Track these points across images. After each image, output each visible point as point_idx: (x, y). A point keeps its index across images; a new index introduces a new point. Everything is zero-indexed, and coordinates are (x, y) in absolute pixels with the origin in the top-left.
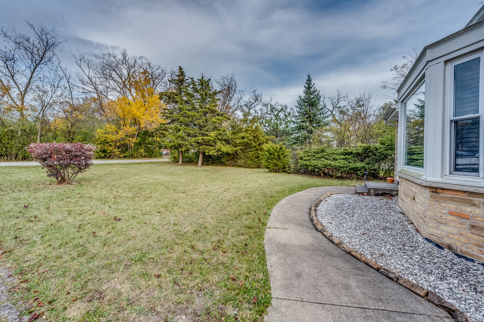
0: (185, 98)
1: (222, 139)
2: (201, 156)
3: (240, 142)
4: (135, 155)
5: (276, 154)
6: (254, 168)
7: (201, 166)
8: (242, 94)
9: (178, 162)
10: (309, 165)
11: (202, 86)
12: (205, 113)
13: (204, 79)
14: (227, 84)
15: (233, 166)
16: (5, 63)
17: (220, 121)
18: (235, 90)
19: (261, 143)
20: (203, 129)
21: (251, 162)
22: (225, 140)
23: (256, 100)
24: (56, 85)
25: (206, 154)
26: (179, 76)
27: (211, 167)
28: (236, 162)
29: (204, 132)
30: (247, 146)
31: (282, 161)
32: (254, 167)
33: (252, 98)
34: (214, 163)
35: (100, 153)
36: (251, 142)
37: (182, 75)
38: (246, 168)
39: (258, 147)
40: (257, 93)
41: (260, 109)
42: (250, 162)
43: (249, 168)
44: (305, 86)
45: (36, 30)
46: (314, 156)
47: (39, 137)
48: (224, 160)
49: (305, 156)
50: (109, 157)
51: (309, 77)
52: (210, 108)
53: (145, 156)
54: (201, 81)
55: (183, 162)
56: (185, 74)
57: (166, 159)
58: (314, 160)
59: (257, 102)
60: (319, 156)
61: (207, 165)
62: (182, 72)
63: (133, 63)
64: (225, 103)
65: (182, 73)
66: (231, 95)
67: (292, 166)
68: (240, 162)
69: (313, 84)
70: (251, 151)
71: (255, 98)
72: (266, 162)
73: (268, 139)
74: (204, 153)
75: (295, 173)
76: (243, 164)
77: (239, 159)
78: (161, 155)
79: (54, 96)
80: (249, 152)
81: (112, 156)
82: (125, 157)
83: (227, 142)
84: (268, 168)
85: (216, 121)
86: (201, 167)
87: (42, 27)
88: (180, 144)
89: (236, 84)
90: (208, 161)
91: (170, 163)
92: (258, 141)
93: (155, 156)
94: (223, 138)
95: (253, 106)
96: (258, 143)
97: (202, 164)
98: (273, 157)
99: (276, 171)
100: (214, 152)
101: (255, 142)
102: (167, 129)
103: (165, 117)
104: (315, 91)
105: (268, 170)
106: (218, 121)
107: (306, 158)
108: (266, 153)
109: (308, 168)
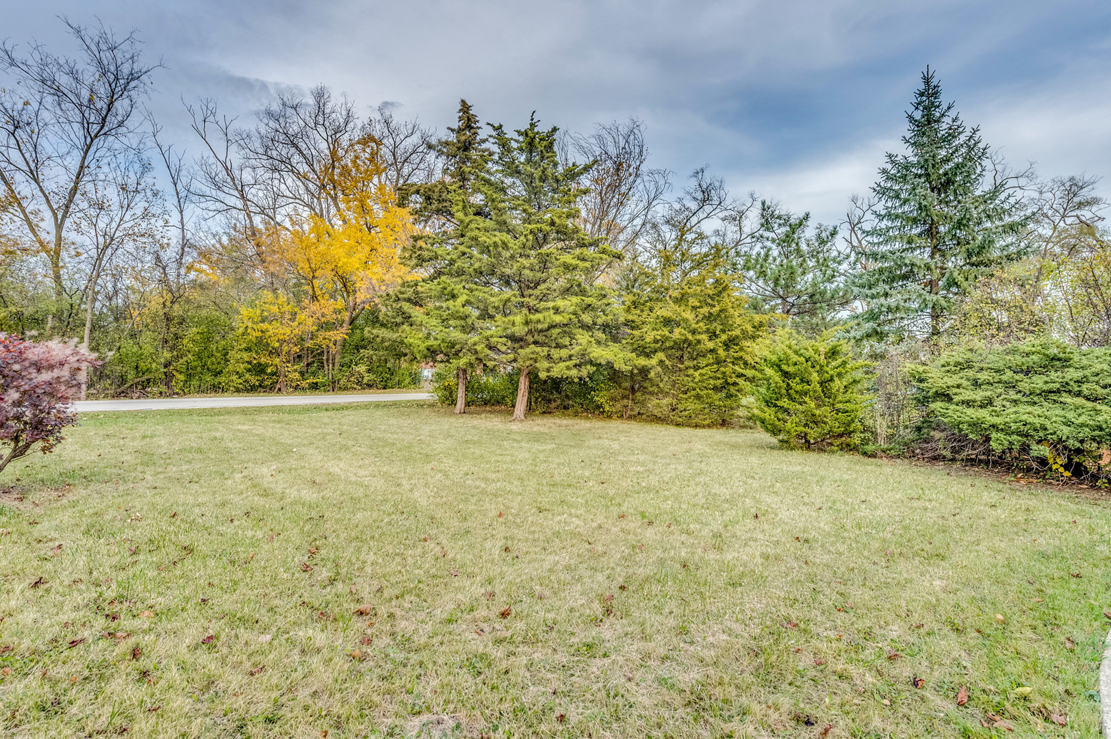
0: (478, 199)
1: (595, 324)
2: (523, 384)
3: (659, 338)
4: (341, 382)
5: (815, 377)
6: (709, 426)
7: (523, 417)
8: (661, 182)
9: (453, 403)
10: (993, 426)
11: (531, 152)
12: (541, 240)
13: (536, 130)
14: (612, 151)
15: (630, 417)
16: (13, 134)
17: (588, 264)
18: (638, 169)
19: (737, 337)
20: (530, 291)
21: (700, 407)
22: (605, 327)
23: (706, 200)
24: (131, 188)
25: (543, 375)
26: (459, 131)
27: (558, 421)
28: (643, 403)
29: (532, 302)
30: (682, 351)
31: (838, 406)
32: (706, 422)
33: (688, 197)
34: (566, 408)
35: (247, 376)
36: (699, 337)
37: (469, 127)
38: (678, 425)
39: (722, 353)
40: (707, 179)
41: (717, 233)
42: (692, 406)
43: (689, 426)
44: (910, 117)
45: (88, 41)
46: (1010, 386)
47: (87, 331)
48: (601, 398)
49: (958, 386)
50: (271, 389)
51: (927, 81)
52: (557, 221)
53: (370, 386)
54: (527, 135)
55: (468, 404)
56: (478, 125)
57: (424, 395)
58: (1015, 402)
59: (708, 208)
60: (1039, 382)
61: (544, 413)
62: (469, 119)
63: (342, 120)
64: (605, 213)
65: (468, 121)
66: (623, 189)
67: (881, 425)
68: (658, 404)
69: (944, 106)
70: (696, 368)
71: (699, 195)
72: (766, 409)
73: (761, 324)
74: (533, 376)
75: (898, 456)
76: (666, 410)
77: (652, 393)
78: (415, 380)
79: (127, 218)
80: (691, 371)
81: (278, 386)
82: (315, 387)
83: (612, 332)
84: (775, 431)
85: (574, 262)
86: (522, 421)
87: (102, 31)
88: (453, 345)
89: (644, 149)
90: (549, 401)
91: (432, 405)
92: (723, 331)
93: (399, 383)
94: (599, 321)
95: (694, 220)
96: (724, 337)
97: (530, 410)
98: (799, 388)
99: (808, 446)
100: (568, 368)
101: (713, 335)
102: (420, 297)
103: (414, 261)
104: (952, 134)
105: (774, 440)
106: (581, 264)
107: (968, 395)
108: (769, 372)
109: (988, 439)
